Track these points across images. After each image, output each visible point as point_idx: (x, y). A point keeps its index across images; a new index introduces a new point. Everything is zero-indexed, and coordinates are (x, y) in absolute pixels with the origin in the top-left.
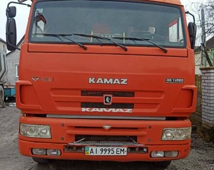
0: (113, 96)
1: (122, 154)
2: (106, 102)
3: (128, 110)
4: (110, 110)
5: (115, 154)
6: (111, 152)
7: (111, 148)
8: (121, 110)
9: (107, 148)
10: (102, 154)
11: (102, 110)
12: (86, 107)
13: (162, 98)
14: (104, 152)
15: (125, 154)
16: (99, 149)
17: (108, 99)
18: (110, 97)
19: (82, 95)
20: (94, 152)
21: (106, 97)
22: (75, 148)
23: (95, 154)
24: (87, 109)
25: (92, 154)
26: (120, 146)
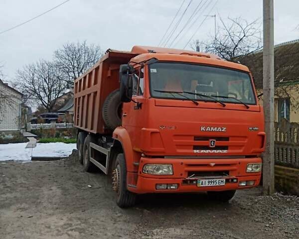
0: (217, 140)
1: (222, 184)
2: (211, 145)
3: (225, 151)
4: (213, 151)
5: (217, 185)
6: (215, 183)
7: (215, 180)
8: (221, 151)
9: (212, 180)
10: (209, 185)
11: (207, 151)
12: (197, 149)
13: (246, 142)
14: (210, 183)
15: (224, 184)
16: (207, 181)
17: (212, 143)
18: (214, 142)
19: (194, 140)
20: (204, 184)
21: (211, 142)
22: (189, 182)
23: (204, 186)
24: (198, 151)
25: (202, 185)
26: (220, 178)
